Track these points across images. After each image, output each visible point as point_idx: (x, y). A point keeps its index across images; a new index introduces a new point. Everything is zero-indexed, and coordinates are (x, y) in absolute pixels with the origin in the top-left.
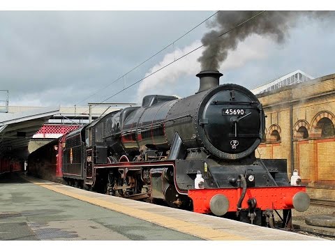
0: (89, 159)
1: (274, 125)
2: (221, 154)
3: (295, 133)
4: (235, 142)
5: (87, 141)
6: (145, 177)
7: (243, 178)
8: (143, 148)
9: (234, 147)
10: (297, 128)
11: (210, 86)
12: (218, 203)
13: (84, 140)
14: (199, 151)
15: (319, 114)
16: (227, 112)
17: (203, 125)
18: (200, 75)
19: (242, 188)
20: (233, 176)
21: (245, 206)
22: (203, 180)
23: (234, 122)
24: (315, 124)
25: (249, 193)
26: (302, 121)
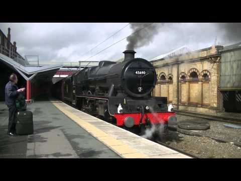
0: (74, 92)
1: (170, 74)
2: (133, 94)
3: (180, 78)
4: (140, 88)
5: (73, 82)
6: (97, 104)
7: (143, 108)
8: (98, 88)
9: (140, 91)
10: (181, 76)
11: (129, 58)
12: (129, 121)
13: (72, 81)
14: (122, 92)
15: (191, 69)
16: (136, 73)
17: (124, 79)
18: (125, 53)
19: (142, 113)
20: (138, 106)
21: (143, 122)
22: (122, 109)
23: (140, 78)
24: (189, 74)
25: (146, 115)
26: (183, 72)
